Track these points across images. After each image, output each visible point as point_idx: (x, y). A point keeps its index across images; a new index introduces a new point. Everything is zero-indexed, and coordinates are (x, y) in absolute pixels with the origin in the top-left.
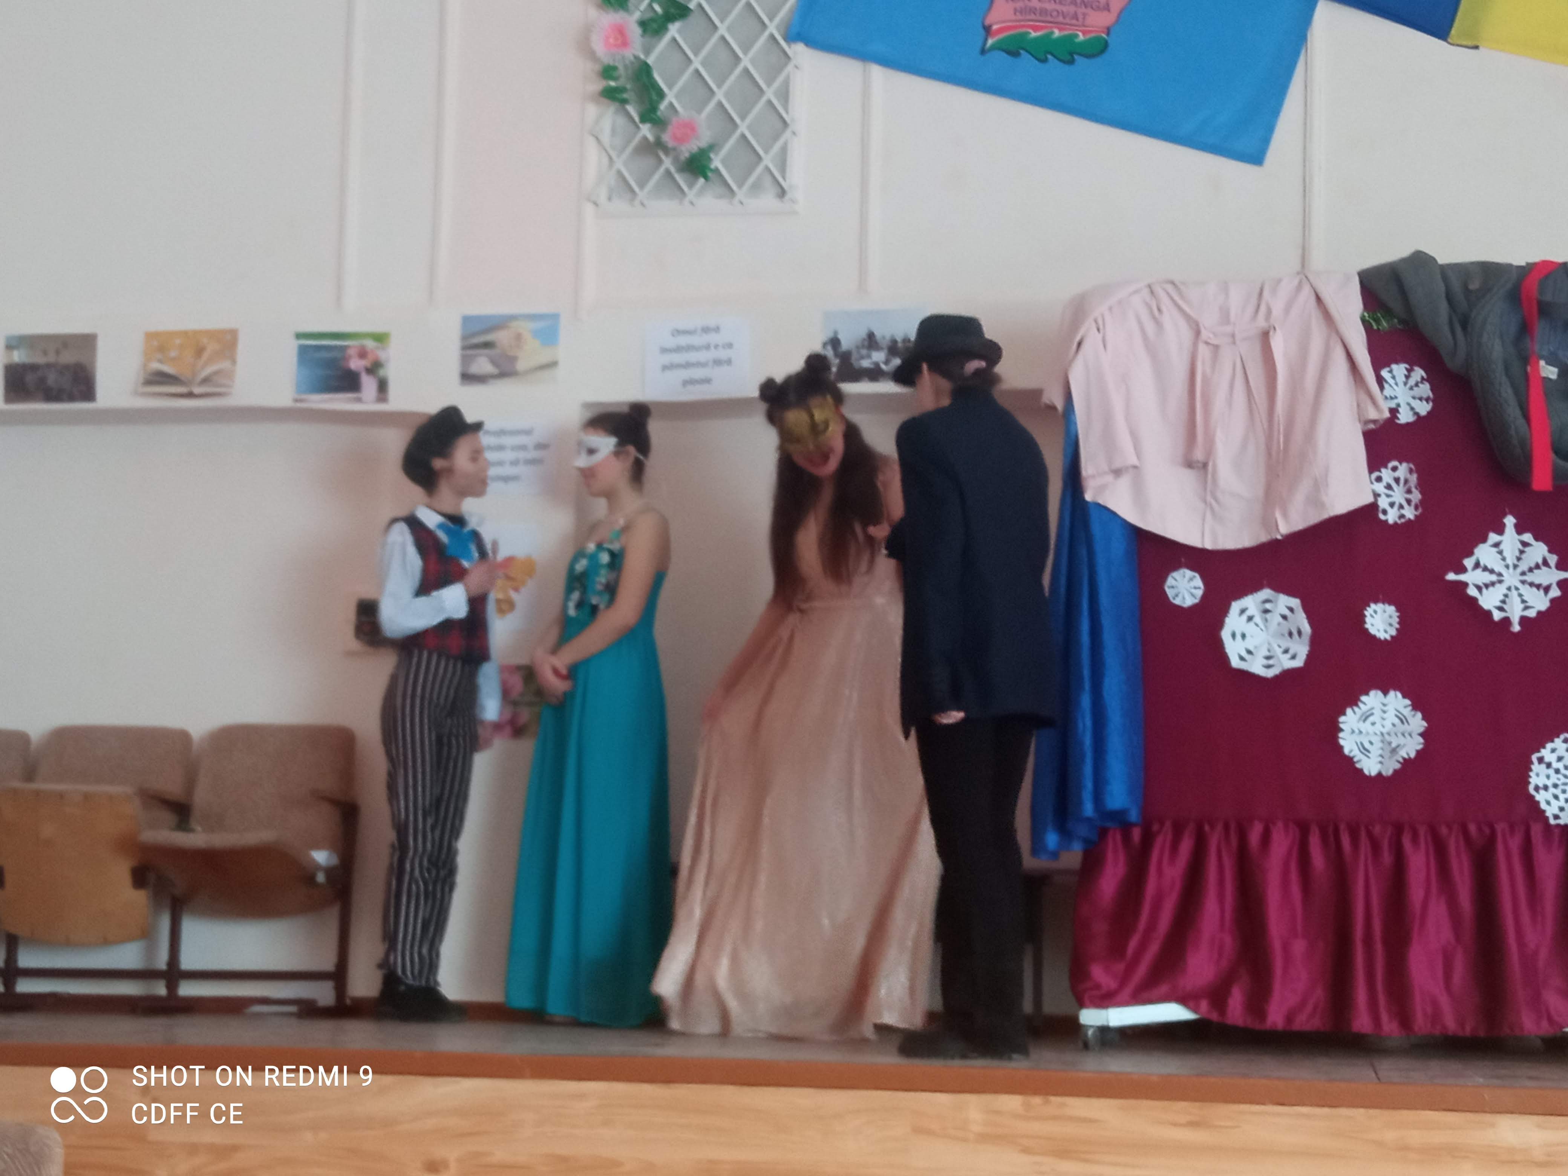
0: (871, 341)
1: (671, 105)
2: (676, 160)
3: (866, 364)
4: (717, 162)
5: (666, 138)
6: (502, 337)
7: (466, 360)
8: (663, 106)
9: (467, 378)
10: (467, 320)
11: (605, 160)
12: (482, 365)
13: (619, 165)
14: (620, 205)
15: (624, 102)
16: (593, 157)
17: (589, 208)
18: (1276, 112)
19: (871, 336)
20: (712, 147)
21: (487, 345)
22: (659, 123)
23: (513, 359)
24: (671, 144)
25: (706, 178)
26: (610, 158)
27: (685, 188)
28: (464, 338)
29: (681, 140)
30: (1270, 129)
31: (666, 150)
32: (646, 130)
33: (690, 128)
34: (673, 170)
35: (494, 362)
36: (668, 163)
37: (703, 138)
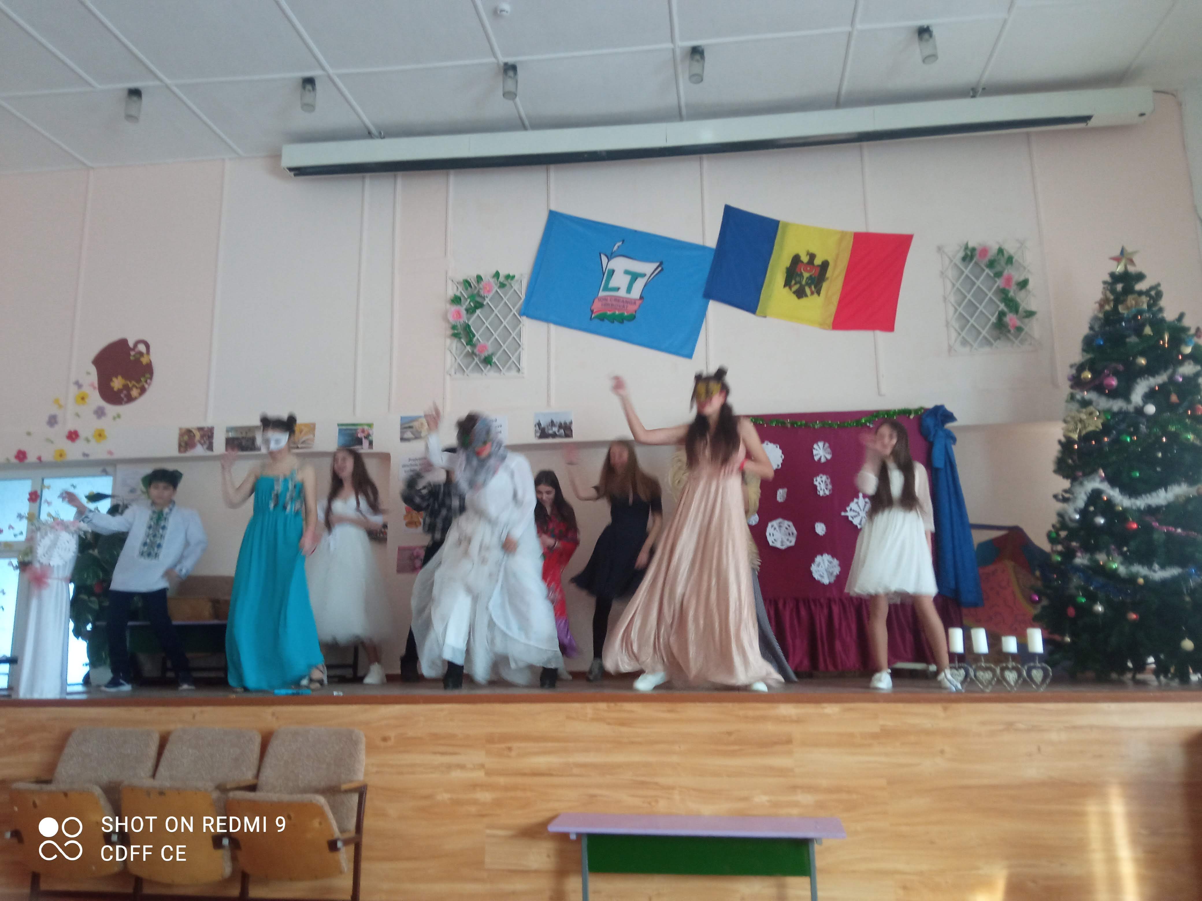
0: (552, 423)
1: (478, 339)
2: (479, 360)
3: (551, 432)
4: (495, 359)
5: (476, 351)
6: (415, 424)
7: (402, 433)
8: (475, 339)
9: (402, 439)
10: (402, 418)
11: (454, 359)
12: (408, 435)
13: (459, 360)
14: (459, 375)
15: (460, 338)
16: (449, 358)
17: (448, 377)
18: (696, 340)
19: (552, 422)
20: (493, 354)
21: (411, 427)
22: (473, 346)
23: (420, 432)
24: (477, 353)
25: (491, 365)
26: (455, 358)
27: (483, 369)
28: (401, 425)
29: (481, 352)
30: (695, 346)
31: (476, 355)
32: (468, 348)
33: (485, 347)
34: (478, 362)
35: (412, 433)
36: (476, 360)
37: (490, 350)
